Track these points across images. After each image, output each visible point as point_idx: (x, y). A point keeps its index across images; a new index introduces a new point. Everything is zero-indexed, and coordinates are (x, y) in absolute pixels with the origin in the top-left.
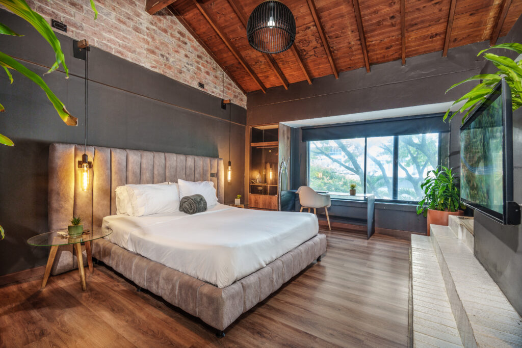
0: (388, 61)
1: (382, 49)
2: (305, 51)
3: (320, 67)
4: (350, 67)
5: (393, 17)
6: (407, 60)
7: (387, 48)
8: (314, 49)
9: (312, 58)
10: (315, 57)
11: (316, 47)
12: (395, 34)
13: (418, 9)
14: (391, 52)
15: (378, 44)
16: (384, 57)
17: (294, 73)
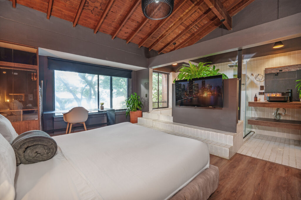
2: (88, 4)
3: (88, 20)
4: (104, 31)
8: (95, 7)
9: (89, 11)
10: (90, 12)
11: (97, 7)
17: (64, 10)
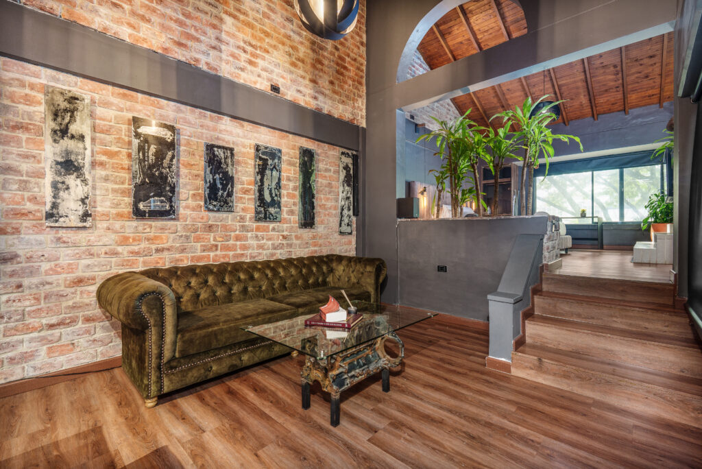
0: (613, 112)
1: (608, 105)
5: (618, 87)
6: (630, 111)
7: (613, 104)
12: (620, 96)
13: (638, 82)
14: (616, 106)
15: (605, 103)
16: (610, 110)
